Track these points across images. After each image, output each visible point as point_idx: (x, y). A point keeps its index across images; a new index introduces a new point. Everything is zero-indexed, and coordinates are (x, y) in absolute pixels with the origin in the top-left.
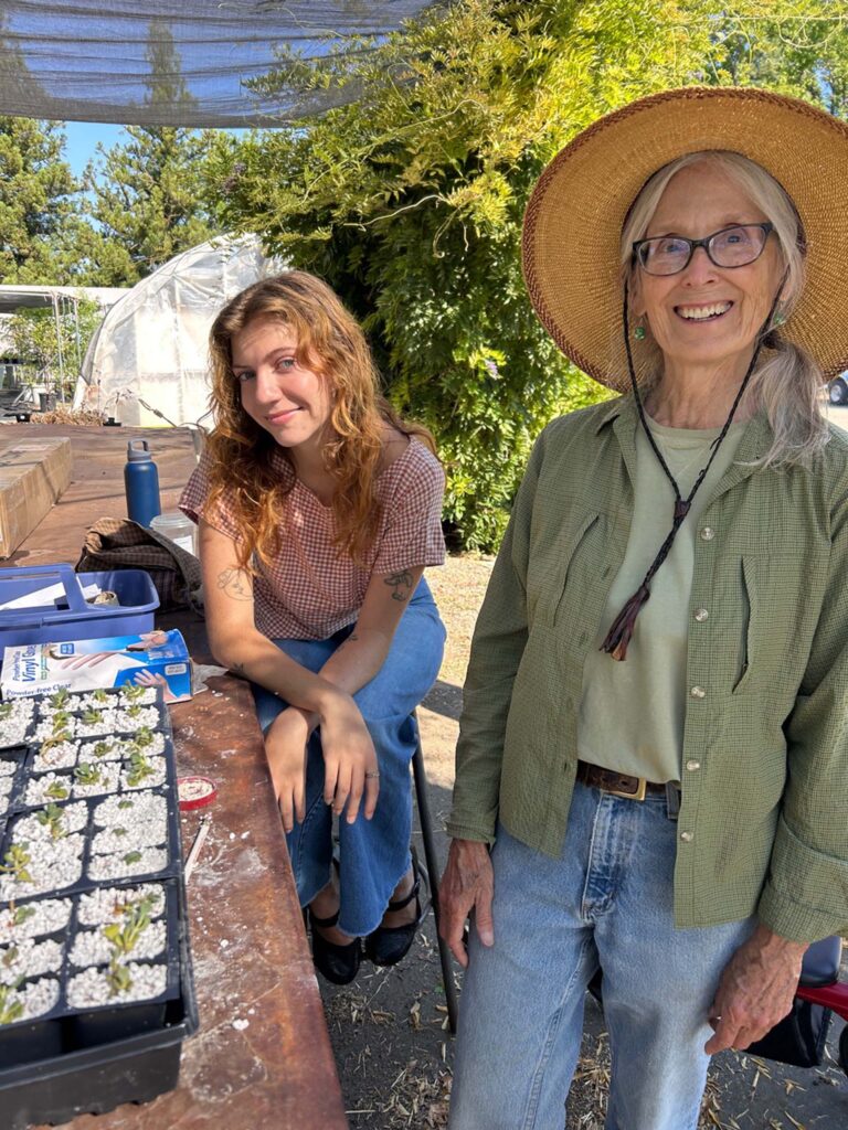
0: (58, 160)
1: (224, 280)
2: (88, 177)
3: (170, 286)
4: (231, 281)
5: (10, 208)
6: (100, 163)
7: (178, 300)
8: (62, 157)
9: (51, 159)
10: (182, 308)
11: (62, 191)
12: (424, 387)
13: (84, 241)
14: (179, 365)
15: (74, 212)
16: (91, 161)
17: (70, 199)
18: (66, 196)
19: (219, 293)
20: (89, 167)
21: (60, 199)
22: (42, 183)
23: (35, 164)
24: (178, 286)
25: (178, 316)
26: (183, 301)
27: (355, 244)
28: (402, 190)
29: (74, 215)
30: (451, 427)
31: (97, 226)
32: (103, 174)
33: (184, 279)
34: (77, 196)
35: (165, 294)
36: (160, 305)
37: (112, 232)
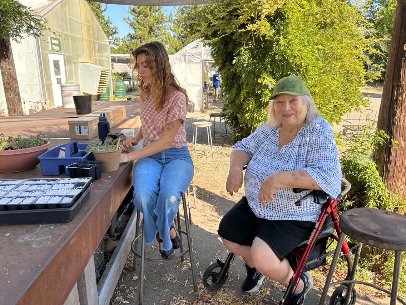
0: (161, 12)
1: (202, 53)
2: (170, 17)
3: (184, 56)
4: (204, 53)
5: (145, 29)
6: (174, 12)
7: (187, 60)
8: (162, 11)
9: (159, 12)
10: (188, 63)
11: (161, 22)
12: (251, 91)
13: (168, 39)
14: (186, 82)
15: (165, 29)
16: (171, 12)
17: (164, 25)
18: (163, 24)
19: (201, 58)
20: (171, 14)
21: (161, 25)
22: (156, 20)
23: (154, 14)
24: (187, 54)
25: (187, 66)
26: (189, 60)
27: (231, 42)
28: (239, 25)
29: (165, 30)
30: (260, 105)
31: (172, 34)
32: (175, 16)
33: (189, 53)
34: (166, 24)
35: (183, 58)
36: (181, 61)
37: (177, 35)
